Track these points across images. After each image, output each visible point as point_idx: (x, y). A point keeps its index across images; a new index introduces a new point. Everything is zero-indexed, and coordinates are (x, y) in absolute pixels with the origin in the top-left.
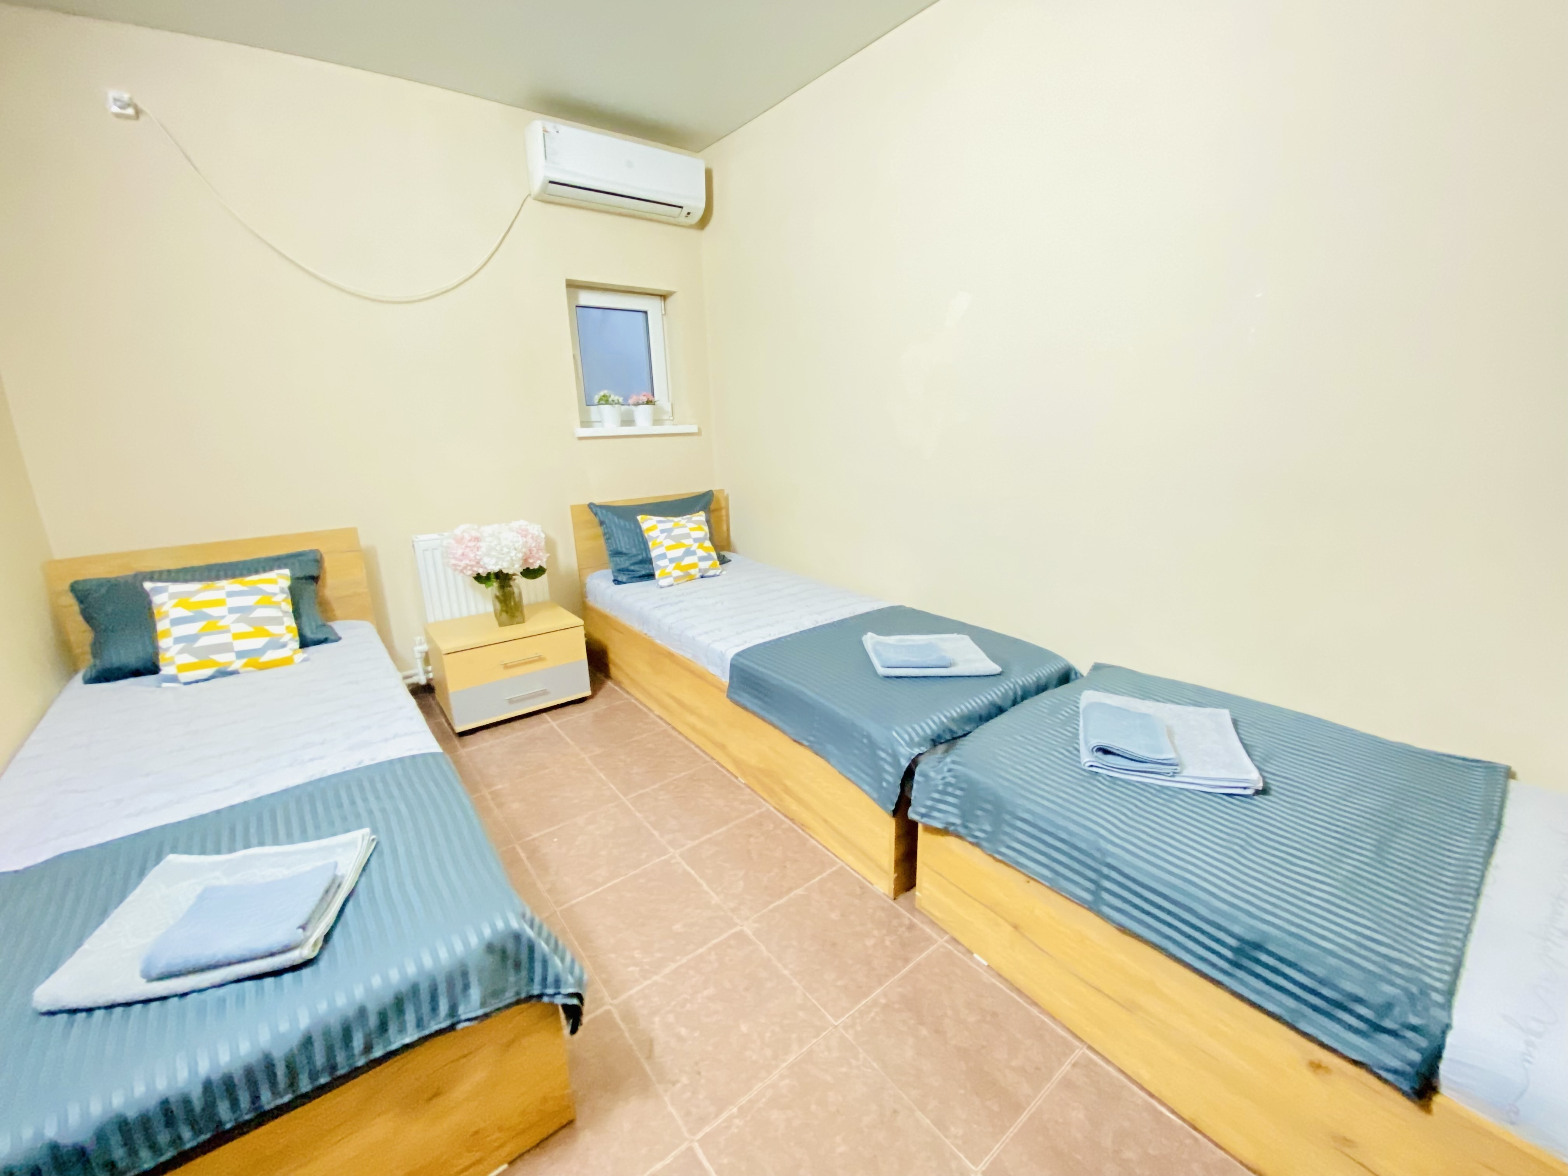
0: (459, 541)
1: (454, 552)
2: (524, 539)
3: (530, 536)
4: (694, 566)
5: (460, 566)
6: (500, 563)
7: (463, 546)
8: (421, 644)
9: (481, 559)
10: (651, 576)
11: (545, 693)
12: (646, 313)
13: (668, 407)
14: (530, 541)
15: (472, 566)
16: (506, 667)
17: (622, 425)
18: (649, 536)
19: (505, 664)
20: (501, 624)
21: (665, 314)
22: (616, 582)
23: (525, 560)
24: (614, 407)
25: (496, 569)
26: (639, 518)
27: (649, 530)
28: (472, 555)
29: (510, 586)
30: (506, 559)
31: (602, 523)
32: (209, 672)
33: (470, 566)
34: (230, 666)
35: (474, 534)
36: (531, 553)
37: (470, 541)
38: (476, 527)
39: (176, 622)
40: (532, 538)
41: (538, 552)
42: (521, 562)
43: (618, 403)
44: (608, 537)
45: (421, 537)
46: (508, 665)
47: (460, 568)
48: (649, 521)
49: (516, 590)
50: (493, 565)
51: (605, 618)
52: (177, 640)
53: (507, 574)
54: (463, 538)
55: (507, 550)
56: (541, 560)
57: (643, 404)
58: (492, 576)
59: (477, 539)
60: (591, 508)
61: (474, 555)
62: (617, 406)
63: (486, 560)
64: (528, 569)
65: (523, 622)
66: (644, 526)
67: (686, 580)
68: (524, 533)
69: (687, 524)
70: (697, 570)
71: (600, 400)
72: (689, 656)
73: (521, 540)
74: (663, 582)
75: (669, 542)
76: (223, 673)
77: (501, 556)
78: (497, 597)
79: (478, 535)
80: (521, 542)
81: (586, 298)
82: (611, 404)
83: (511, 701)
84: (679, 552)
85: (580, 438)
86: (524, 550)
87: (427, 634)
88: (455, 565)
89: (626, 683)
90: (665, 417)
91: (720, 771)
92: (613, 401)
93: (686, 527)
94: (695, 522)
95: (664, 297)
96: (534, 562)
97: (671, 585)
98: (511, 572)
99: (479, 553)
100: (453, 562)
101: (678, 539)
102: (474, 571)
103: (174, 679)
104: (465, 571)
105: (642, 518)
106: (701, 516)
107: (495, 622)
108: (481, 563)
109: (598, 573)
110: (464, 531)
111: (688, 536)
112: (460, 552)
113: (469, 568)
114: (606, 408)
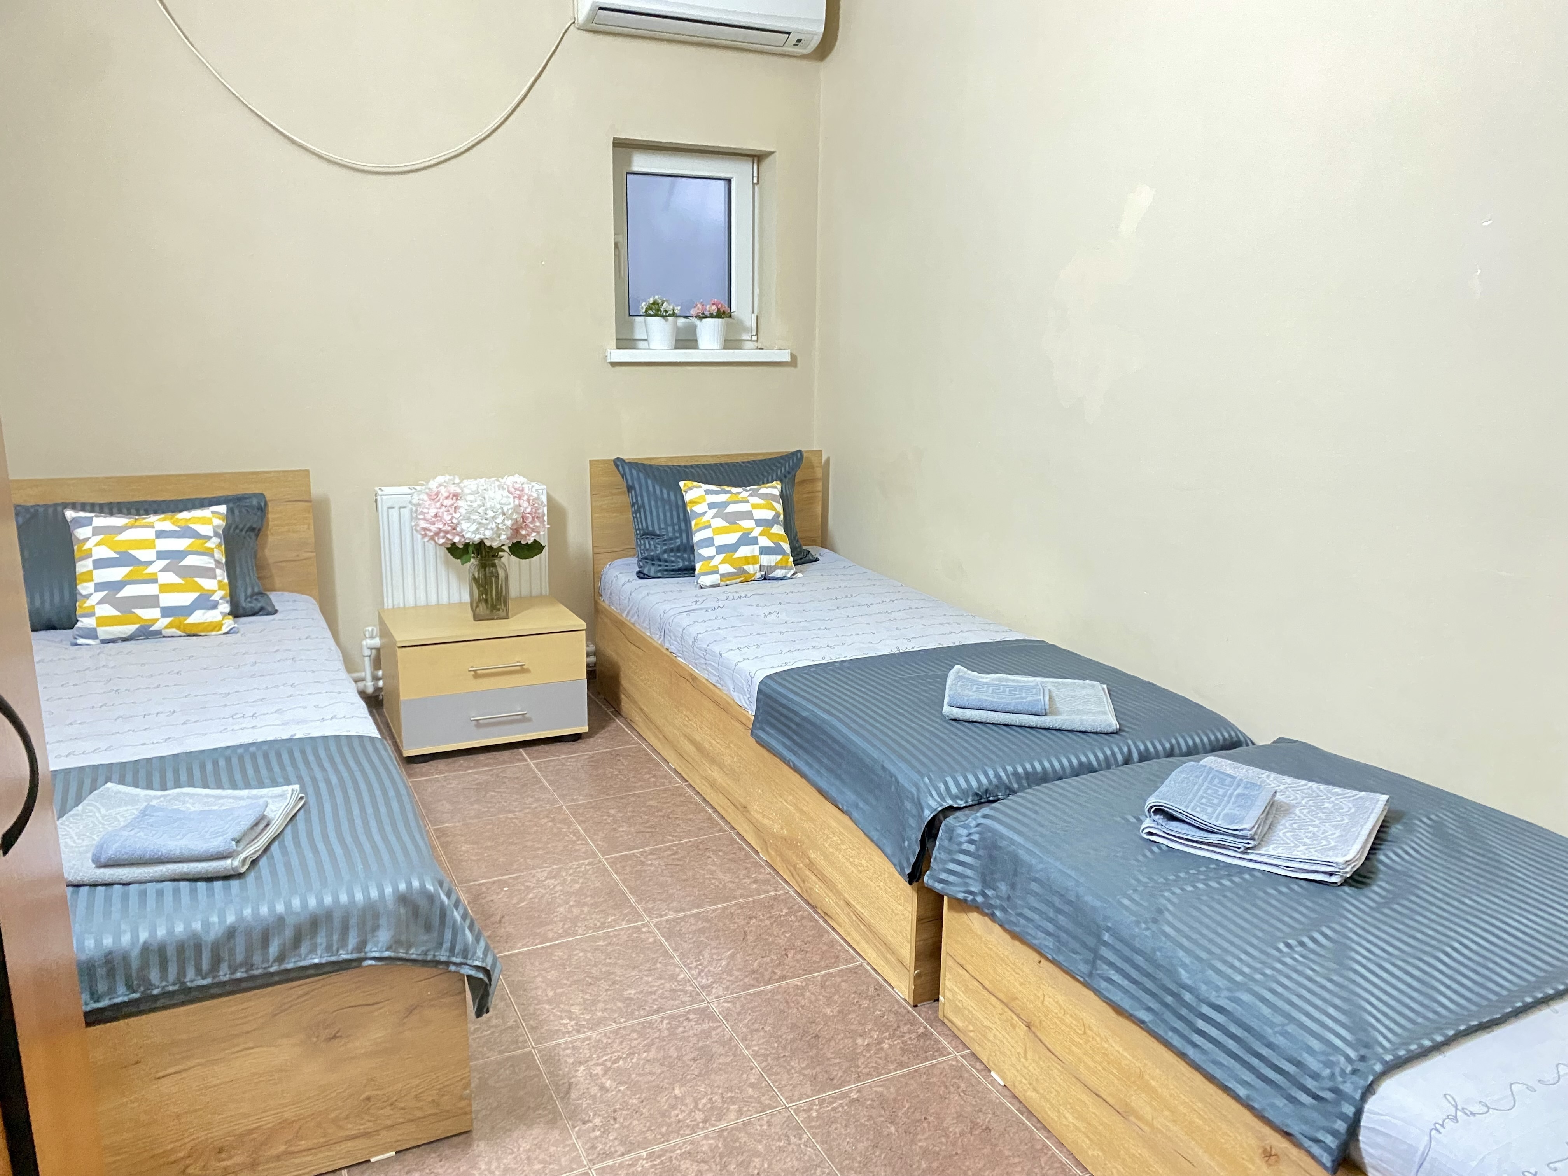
0: (434, 497)
1: (425, 511)
2: (517, 502)
3: (526, 498)
4: (753, 560)
5: (430, 530)
6: (482, 530)
7: (438, 504)
8: (372, 637)
9: (459, 523)
10: (689, 571)
11: (523, 719)
12: (729, 181)
13: (750, 322)
14: (525, 504)
15: (447, 532)
16: (477, 675)
17: (676, 348)
18: (692, 511)
19: (475, 671)
20: (477, 618)
21: (758, 183)
22: (642, 575)
23: (516, 531)
24: (667, 320)
25: (477, 538)
26: (681, 484)
27: (692, 502)
28: (447, 517)
29: (494, 565)
30: (489, 527)
31: (630, 489)
32: (130, 629)
33: (444, 531)
34: (152, 626)
35: (453, 489)
36: (524, 522)
37: (447, 498)
38: (457, 480)
39: (100, 564)
40: (528, 500)
41: (533, 521)
42: (509, 532)
43: (674, 315)
44: (637, 508)
45: (387, 490)
46: (479, 672)
47: (432, 534)
48: (695, 489)
49: (501, 573)
50: (473, 533)
51: (620, 624)
52: (99, 587)
53: (491, 547)
54: (437, 494)
55: (492, 514)
56: (538, 533)
57: (711, 316)
58: (471, 549)
59: (456, 497)
60: (617, 466)
61: (450, 517)
62: (670, 318)
63: (464, 525)
64: (519, 543)
65: (507, 618)
66: (688, 497)
67: (739, 580)
68: (518, 492)
69: (750, 499)
70: (757, 566)
71: (649, 308)
72: (713, 680)
73: (512, 502)
74: (706, 580)
75: (719, 523)
76: (145, 633)
77: (484, 521)
78: (475, 579)
79: (458, 490)
80: (512, 506)
81: (641, 162)
82: (663, 316)
83: (478, 724)
84: (732, 538)
85: (614, 364)
86: (515, 516)
87: (382, 623)
88: (425, 529)
89: (637, 718)
90: (745, 337)
91: (738, 843)
92: (666, 311)
93: (748, 502)
94: (762, 496)
95: (758, 158)
96: (529, 535)
97: (718, 586)
98: (495, 545)
99: (457, 515)
100: (423, 524)
101: (733, 519)
102: (448, 539)
103: (91, 634)
104: (436, 539)
105: (685, 485)
106: (776, 488)
107: (470, 615)
108: (458, 529)
109: (619, 562)
110: (441, 485)
111: (748, 515)
112: (432, 512)
113: (442, 534)
114: (655, 322)
